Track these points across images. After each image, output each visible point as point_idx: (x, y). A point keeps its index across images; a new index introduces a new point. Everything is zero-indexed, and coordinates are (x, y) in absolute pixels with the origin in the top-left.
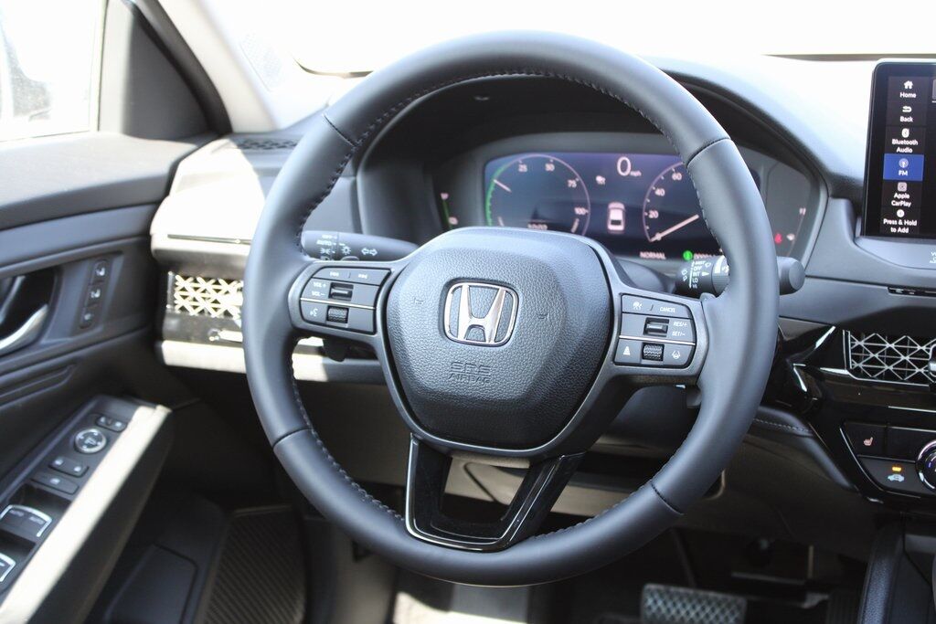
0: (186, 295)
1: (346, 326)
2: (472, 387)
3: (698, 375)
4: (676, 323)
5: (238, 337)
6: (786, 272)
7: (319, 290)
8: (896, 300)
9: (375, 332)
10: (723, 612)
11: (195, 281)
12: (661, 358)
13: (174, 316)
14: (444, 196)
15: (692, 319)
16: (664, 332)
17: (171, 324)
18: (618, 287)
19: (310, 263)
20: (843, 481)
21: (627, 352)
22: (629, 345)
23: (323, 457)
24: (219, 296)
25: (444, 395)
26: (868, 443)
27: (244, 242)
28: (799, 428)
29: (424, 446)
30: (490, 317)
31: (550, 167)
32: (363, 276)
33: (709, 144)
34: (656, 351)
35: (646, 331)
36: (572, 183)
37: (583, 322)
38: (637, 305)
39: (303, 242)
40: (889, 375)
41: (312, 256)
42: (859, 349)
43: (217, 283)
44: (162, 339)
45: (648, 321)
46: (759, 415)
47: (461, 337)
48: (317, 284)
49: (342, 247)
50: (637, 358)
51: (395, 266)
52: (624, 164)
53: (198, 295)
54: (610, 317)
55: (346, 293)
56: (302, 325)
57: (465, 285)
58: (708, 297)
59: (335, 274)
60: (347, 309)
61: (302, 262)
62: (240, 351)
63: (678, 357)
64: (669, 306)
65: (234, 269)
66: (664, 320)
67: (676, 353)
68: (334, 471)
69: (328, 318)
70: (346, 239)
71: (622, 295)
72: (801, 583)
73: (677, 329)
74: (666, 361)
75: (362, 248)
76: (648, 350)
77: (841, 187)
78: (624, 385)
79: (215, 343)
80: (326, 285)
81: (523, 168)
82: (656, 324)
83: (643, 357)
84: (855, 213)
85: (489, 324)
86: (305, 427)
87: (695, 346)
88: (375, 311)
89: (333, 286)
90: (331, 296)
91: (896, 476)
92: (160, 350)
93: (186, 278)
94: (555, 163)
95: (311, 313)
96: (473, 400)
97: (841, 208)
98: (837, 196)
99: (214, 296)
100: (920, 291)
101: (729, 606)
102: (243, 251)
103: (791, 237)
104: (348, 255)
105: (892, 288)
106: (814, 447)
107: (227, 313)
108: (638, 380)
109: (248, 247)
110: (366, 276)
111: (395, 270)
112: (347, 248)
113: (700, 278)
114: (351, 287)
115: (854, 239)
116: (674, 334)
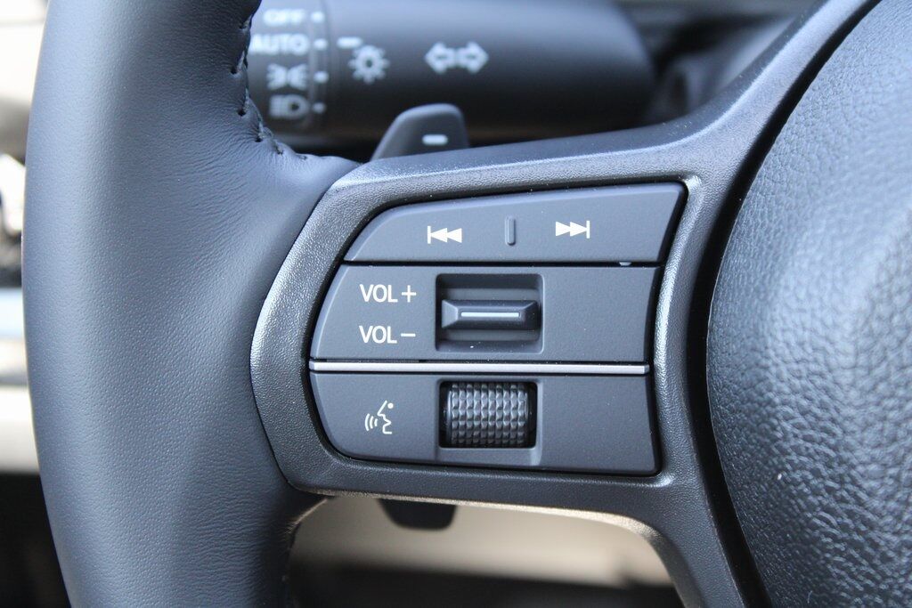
1: (534, 457)
7: (386, 315)
49: (349, 54)
55: (514, 315)
60: (529, 388)
69: (445, 437)
75: (428, 47)
80: (416, 290)
88: (649, 379)
89: (443, 288)
95: (369, 423)
112: (370, 53)
114: (532, 283)
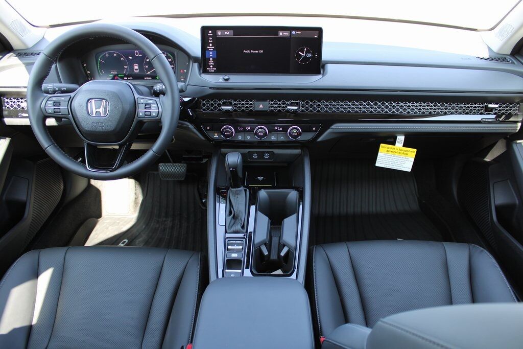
0: (8, 104)
1: (60, 113)
2: (99, 128)
3: (160, 119)
4: (153, 105)
5: (27, 115)
6: (182, 87)
7: (50, 104)
8: (212, 91)
9: (69, 114)
10: (180, 168)
11: (11, 99)
13: (6, 110)
14: (85, 65)
15: (157, 104)
16: (150, 108)
17: (5, 113)
18: (137, 96)
19: (46, 96)
20: (203, 138)
21: (141, 114)
22: (141, 111)
23: (60, 151)
24: (19, 103)
25: (91, 131)
26: (208, 128)
27: (25, 87)
28: (191, 126)
29: (88, 144)
30: (101, 108)
31: (115, 55)
32: (63, 99)
33: (157, 55)
34: (149, 113)
35: (145, 108)
36: (122, 59)
37: (128, 107)
38: (142, 101)
39: (43, 88)
40: (212, 110)
41: (46, 93)
42: (204, 104)
43: (18, 99)
44: (4, 118)
45: (146, 105)
46: (179, 123)
47: (94, 115)
48: (50, 102)
49: (55, 89)
50: (144, 116)
51: (72, 95)
52: (137, 53)
53: (12, 103)
54: (135, 104)
55: (59, 104)
56: (47, 115)
57: (93, 100)
58: (161, 96)
59: (54, 99)
60: (60, 109)
61: (43, 96)
62: (28, 120)
63: (154, 114)
64: (151, 100)
65: (23, 95)
66: (150, 105)
68: (64, 155)
69: (54, 112)
70: (57, 85)
71: (138, 98)
72: (201, 156)
74: (151, 116)
75: (62, 88)
76: (146, 113)
77: (195, 60)
78: (141, 123)
79: (21, 117)
80: (52, 103)
81: (107, 55)
82: (148, 106)
83: (145, 115)
84: (200, 67)
85: (101, 110)
86: (53, 144)
87: (159, 111)
88: (68, 109)
89: (54, 102)
90: (54, 106)
91: (216, 136)
92: (4, 121)
93: (7, 98)
94: (116, 53)
95: (49, 111)
96: (100, 132)
97: (196, 65)
98: (195, 62)
99: (18, 103)
100: (218, 89)
101: (182, 166)
102: (25, 90)
103: (185, 71)
104: (58, 91)
105: (211, 88)
106: (195, 130)
107: (23, 108)
108: (145, 121)
109: (26, 89)
110: (64, 98)
111: (72, 96)
112: (57, 89)
113: (159, 89)
114: (60, 102)
115: (200, 74)
116: (153, 108)
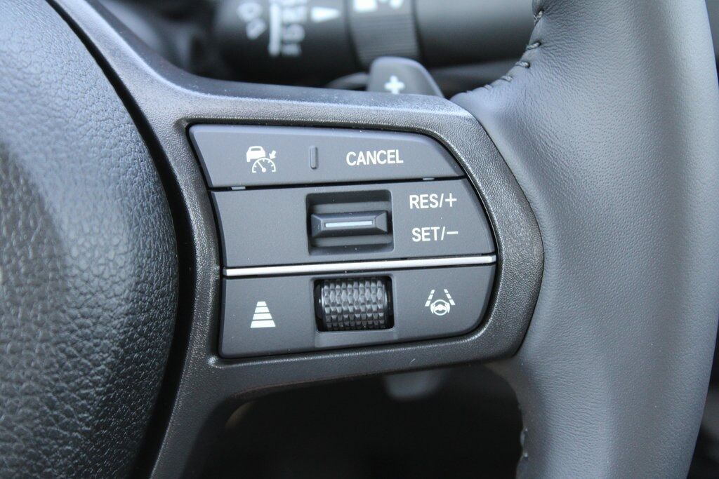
4: (418, 200)
12: (389, 320)
15: (464, 176)
16: (379, 239)
21: (262, 319)
22: (264, 294)
34: (364, 300)
35: (317, 242)
45: (317, 205)
50: (302, 331)
63: (447, 308)
66: (374, 195)
67: (440, 296)
71: (186, 127)
73: (426, 218)
74: (407, 323)
76: (335, 300)
82: (347, 212)
83: (322, 323)
87: (497, 265)
116: (420, 235)
